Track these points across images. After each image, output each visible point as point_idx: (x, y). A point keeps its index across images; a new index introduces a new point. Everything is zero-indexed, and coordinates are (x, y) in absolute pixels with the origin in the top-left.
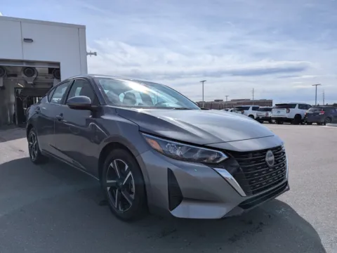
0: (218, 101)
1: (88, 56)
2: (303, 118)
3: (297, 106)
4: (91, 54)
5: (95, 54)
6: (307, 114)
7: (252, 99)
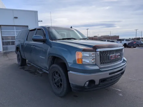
0: (95, 36)
1: (39, 22)
2: (127, 45)
3: (125, 40)
4: (40, 21)
5: (42, 21)
6: (129, 43)
7: (110, 36)
